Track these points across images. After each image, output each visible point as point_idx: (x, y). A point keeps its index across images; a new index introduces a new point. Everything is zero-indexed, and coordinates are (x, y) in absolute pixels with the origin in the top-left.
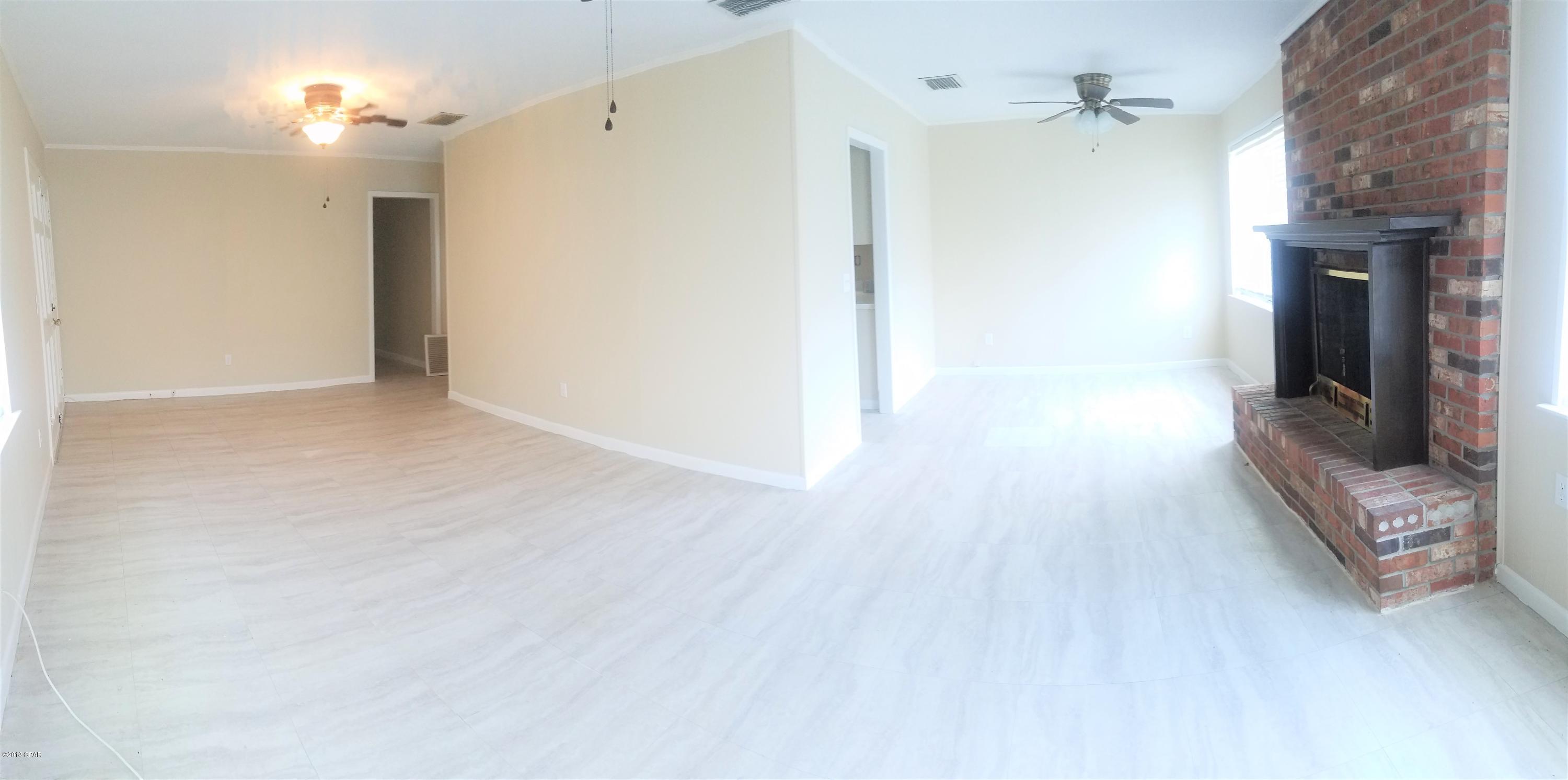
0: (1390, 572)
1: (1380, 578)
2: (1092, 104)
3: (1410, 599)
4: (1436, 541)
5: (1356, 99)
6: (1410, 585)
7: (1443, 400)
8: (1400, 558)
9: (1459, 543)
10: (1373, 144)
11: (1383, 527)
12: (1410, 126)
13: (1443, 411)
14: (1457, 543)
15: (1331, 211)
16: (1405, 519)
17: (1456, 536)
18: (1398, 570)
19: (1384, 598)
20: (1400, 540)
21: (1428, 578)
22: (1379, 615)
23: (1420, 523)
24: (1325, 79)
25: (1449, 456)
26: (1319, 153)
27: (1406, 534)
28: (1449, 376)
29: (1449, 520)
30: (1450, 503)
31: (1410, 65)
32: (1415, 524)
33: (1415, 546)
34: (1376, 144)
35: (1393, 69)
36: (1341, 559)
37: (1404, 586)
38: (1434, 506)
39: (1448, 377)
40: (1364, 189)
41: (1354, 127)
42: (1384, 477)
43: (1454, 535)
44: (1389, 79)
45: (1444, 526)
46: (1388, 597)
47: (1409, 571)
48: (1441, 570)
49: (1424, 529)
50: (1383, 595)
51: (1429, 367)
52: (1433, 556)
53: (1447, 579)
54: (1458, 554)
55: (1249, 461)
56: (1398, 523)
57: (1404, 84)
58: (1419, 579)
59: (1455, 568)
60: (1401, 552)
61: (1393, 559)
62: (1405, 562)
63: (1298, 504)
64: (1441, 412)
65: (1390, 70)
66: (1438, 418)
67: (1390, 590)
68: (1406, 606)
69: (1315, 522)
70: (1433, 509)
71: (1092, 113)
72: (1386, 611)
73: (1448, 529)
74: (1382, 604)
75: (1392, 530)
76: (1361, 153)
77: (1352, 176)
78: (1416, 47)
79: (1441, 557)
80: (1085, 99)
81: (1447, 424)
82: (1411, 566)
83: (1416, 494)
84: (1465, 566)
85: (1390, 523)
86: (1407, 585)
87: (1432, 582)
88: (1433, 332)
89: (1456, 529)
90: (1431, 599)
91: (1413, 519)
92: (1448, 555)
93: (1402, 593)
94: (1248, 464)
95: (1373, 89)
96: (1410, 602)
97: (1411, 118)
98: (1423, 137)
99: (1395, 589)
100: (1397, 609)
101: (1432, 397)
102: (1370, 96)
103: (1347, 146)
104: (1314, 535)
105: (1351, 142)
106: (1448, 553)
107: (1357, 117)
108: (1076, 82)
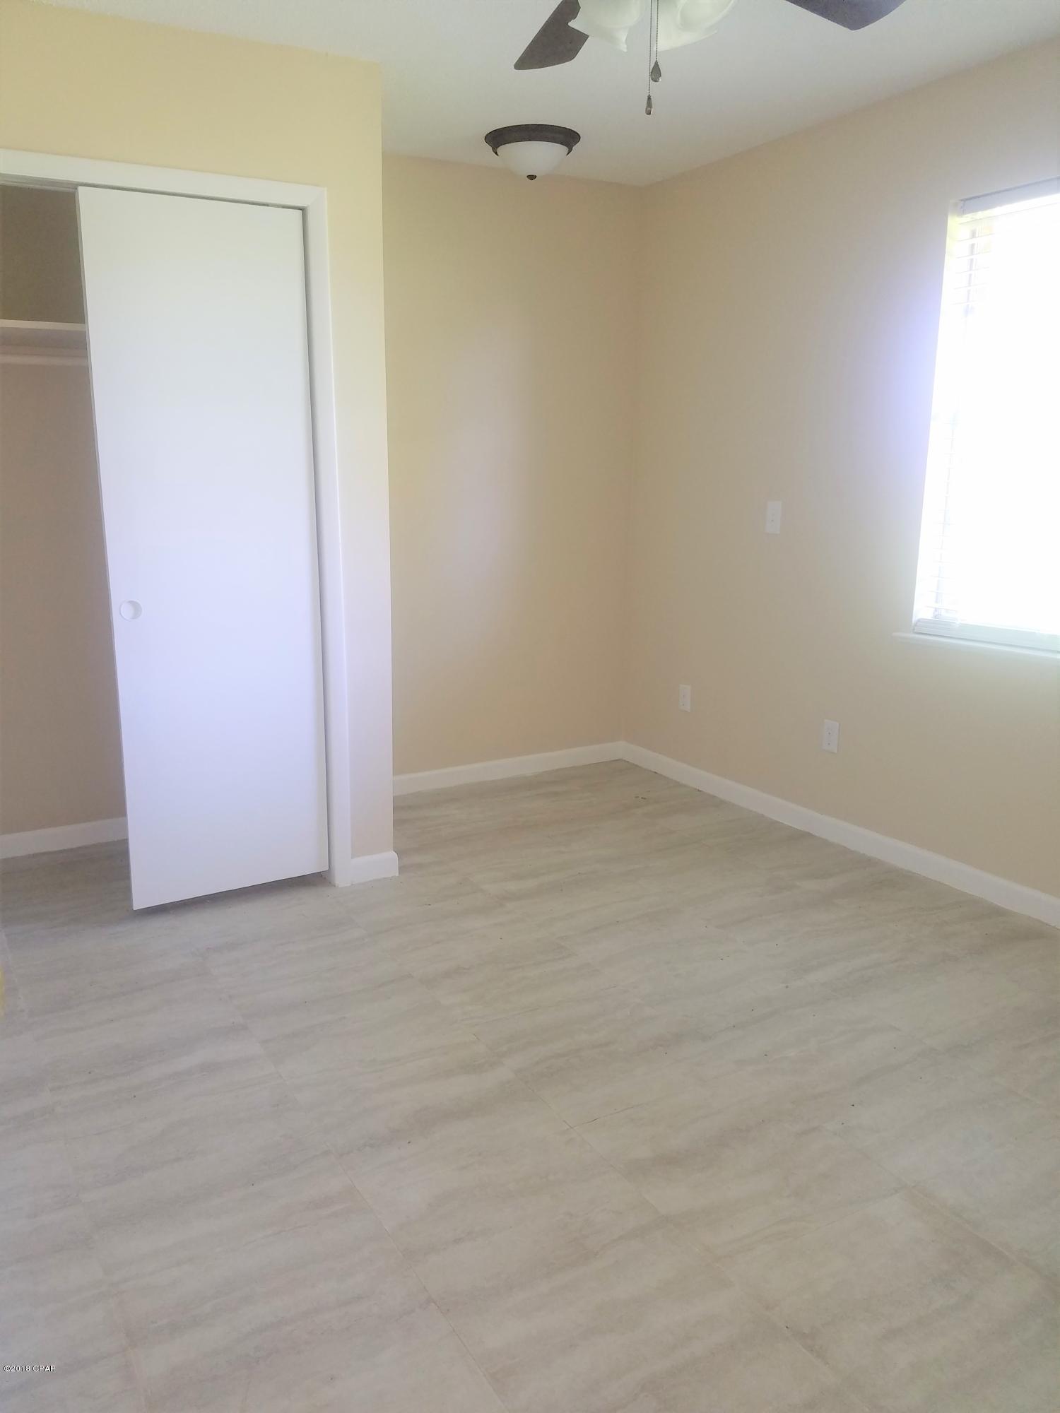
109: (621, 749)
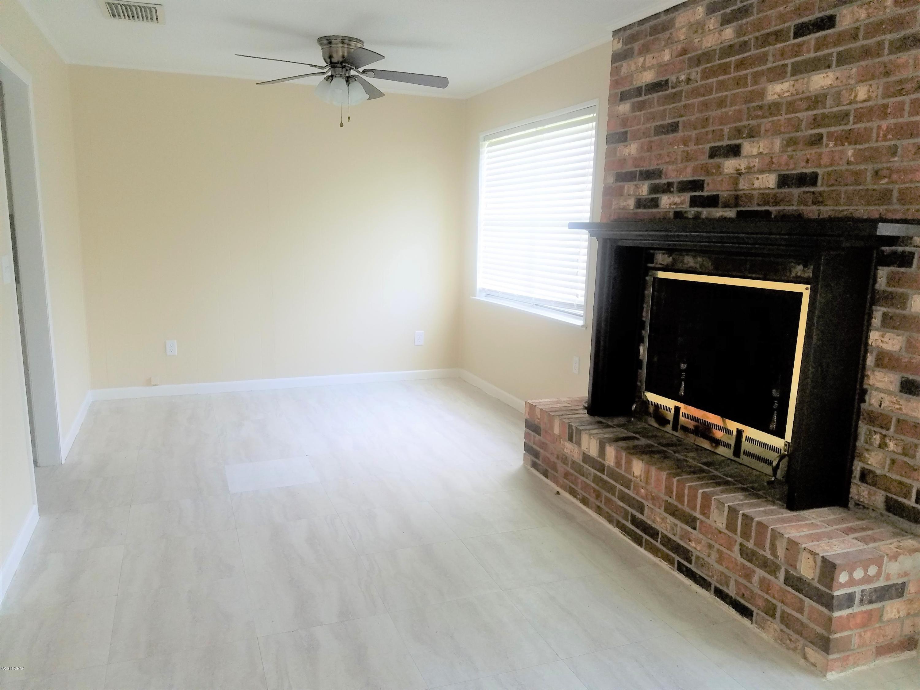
0: (842, 630)
1: (831, 637)
2: (342, 72)
3: (855, 664)
4: (891, 598)
5: (762, 94)
6: (859, 647)
7: (884, 432)
8: (853, 615)
9: (911, 601)
10: (785, 142)
11: (843, 578)
12: (856, 126)
13: (883, 445)
14: (909, 602)
15: (689, 209)
16: (866, 570)
17: (910, 593)
18: (851, 629)
19: (832, 660)
20: (857, 595)
21: (876, 641)
22: (824, 680)
23: (878, 575)
24: (699, 69)
25: (887, 498)
26: (676, 147)
27: (864, 587)
28: (900, 405)
29: (906, 574)
30: (910, 554)
31: (863, 63)
32: (874, 577)
33: (871, 602)
34: (791, 142)
35: (834, 66)
36: (745, 612)
37: (852, 648)
38: (895, 557)
39: (897, 406)
40: (760, 189)
41: (753, 122)
42: (805, 519)
43: (908, 592)
44: (825, 75)
45: (900, 581)
46: (836, 660)
47: (858, 631)
48: (890, 631)
49: (881, 583)
50: (831, 657)
51: (864, 392)
52: (885, 615)
53: (892, 643)
54: (908, 614)
55: (558, 489)
56: (858, 574)
57: (852, 82)
58: (868, 641)
59: (902, 631)
60: (856, 609)
61: (848, 615)
62: (859, 620)
63: (658, 545)
64: (880, 447)
65: (829, 67)
66: (873, 454)
67: (838, 652)
68: (851, 671)
69: (692, 567)
70: (893, 560)
71: (344, 81)
72: (832, 676)
73: (904, 584)
74: (829, 667)
75: (852, 582)
76: (761, 150)
77: (740, 174)
78: (880, 44)
79: (892, 616)
80: (333, 65)
81: (888, 462)
82: (864, 625)
83: (863, 540)
84: (911, 629)
85: (851, 574)
86: (856, 647)
87: (878, 645)
88: (875, 354)
89: (911, 585)
90: (875, 665)
91: (872, 570)
92: (899, 615)
93: (849, 656)
94: (558, 493)
95: (794, 85)
96: (854, 667)
97: (859, 118)
98: (880, 139)
99: (843, 651)
100: (842, 674)
101: (863, 428)
102: (788, 91)
103: (737, 142)
104: (688, 582)
105: (744, 138)
106: (899, 613)
107: (760, 113)
108: (321, 44)
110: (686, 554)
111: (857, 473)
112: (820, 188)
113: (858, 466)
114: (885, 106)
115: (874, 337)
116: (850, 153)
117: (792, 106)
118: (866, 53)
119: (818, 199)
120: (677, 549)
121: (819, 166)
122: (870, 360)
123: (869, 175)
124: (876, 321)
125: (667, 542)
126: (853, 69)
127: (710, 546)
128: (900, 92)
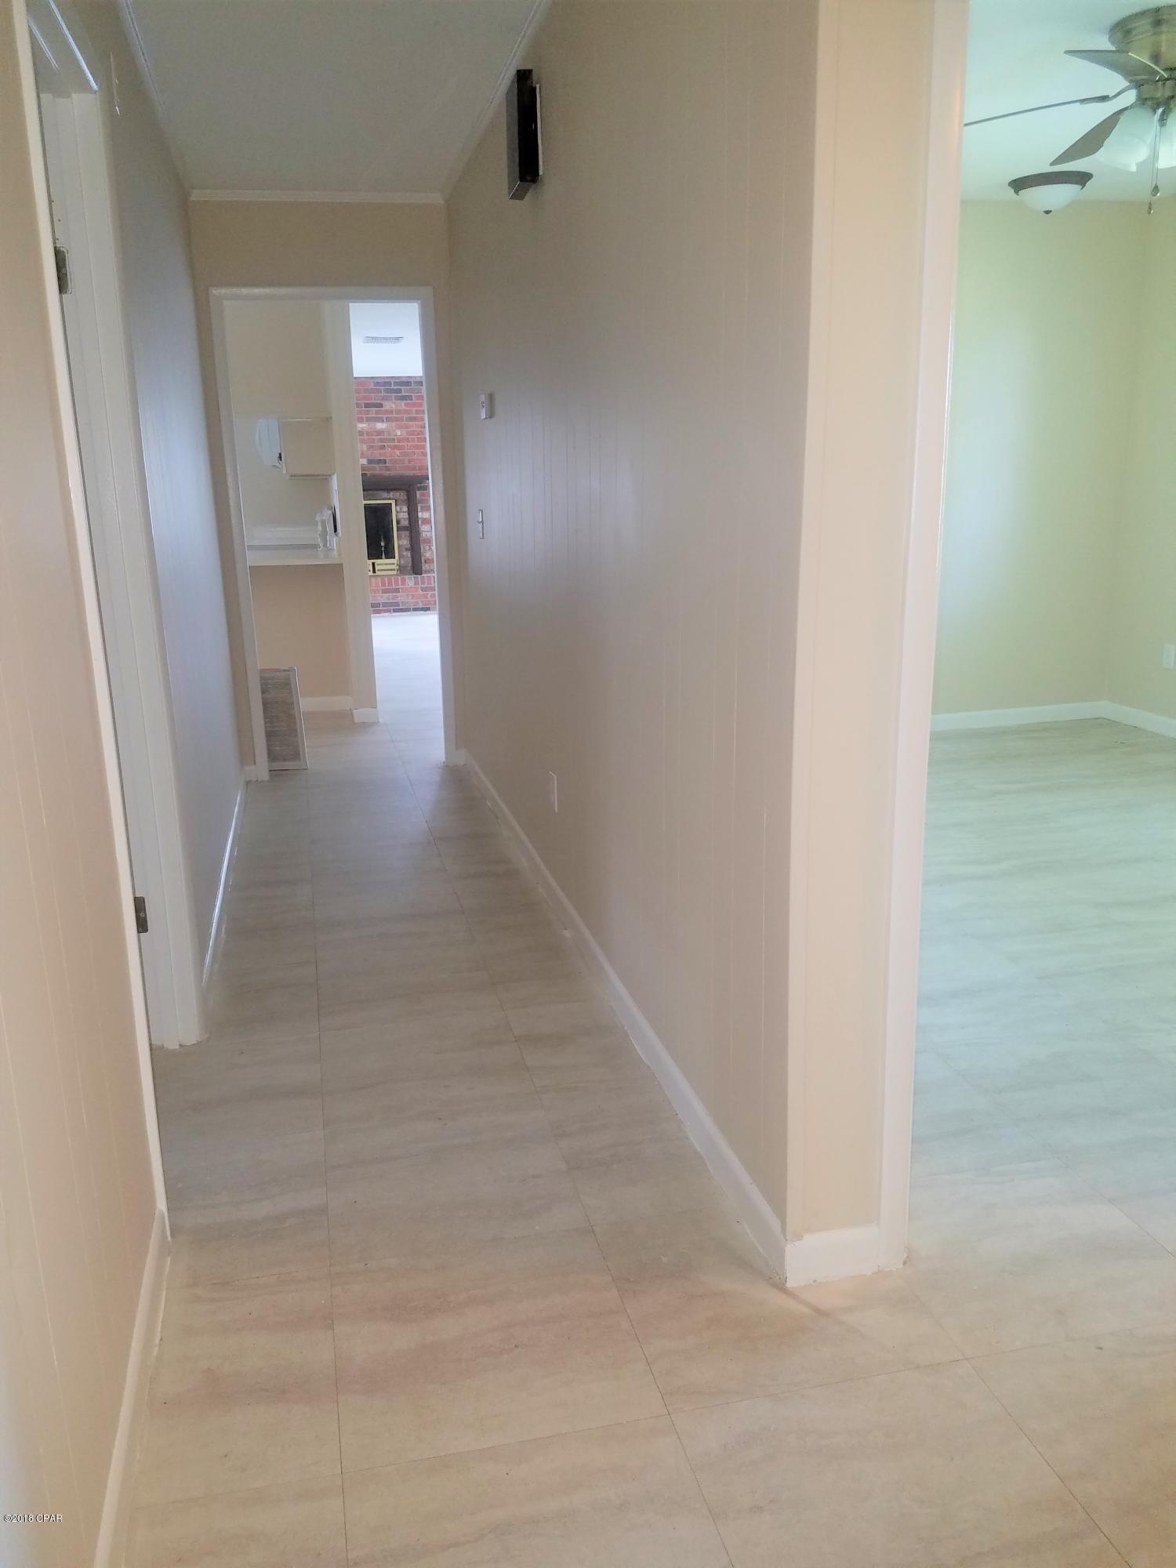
7: (429, 544)
10: (368, 447)
12: (398, 444)
34: (371, 447)
35: (384, 421)
44: (381, 424)
51: (421, 533)
57: (393, 428)
65: (382, 421)
88: (422, 519)
95: (368, 425)
97: (399, 441)
98: (407, 449)
101: (423, 545)
109: (1104, 708)
110: (397, 604)
111: (423, 561)
112: (387, 465)
113: (423, 559)
114: (408, 438)
115: (420, 514)
116: (398, 453)
117: (368, 433)
118: (397, 419)
119: (388, 469)
120: (391, 604)
121: (386, 457)
122: (420, 522)
123: (407, 461)
124: (419, 509)
125: (385, 605)
126: (394, 424)
127: (407, 595)
128: (413, 434)
